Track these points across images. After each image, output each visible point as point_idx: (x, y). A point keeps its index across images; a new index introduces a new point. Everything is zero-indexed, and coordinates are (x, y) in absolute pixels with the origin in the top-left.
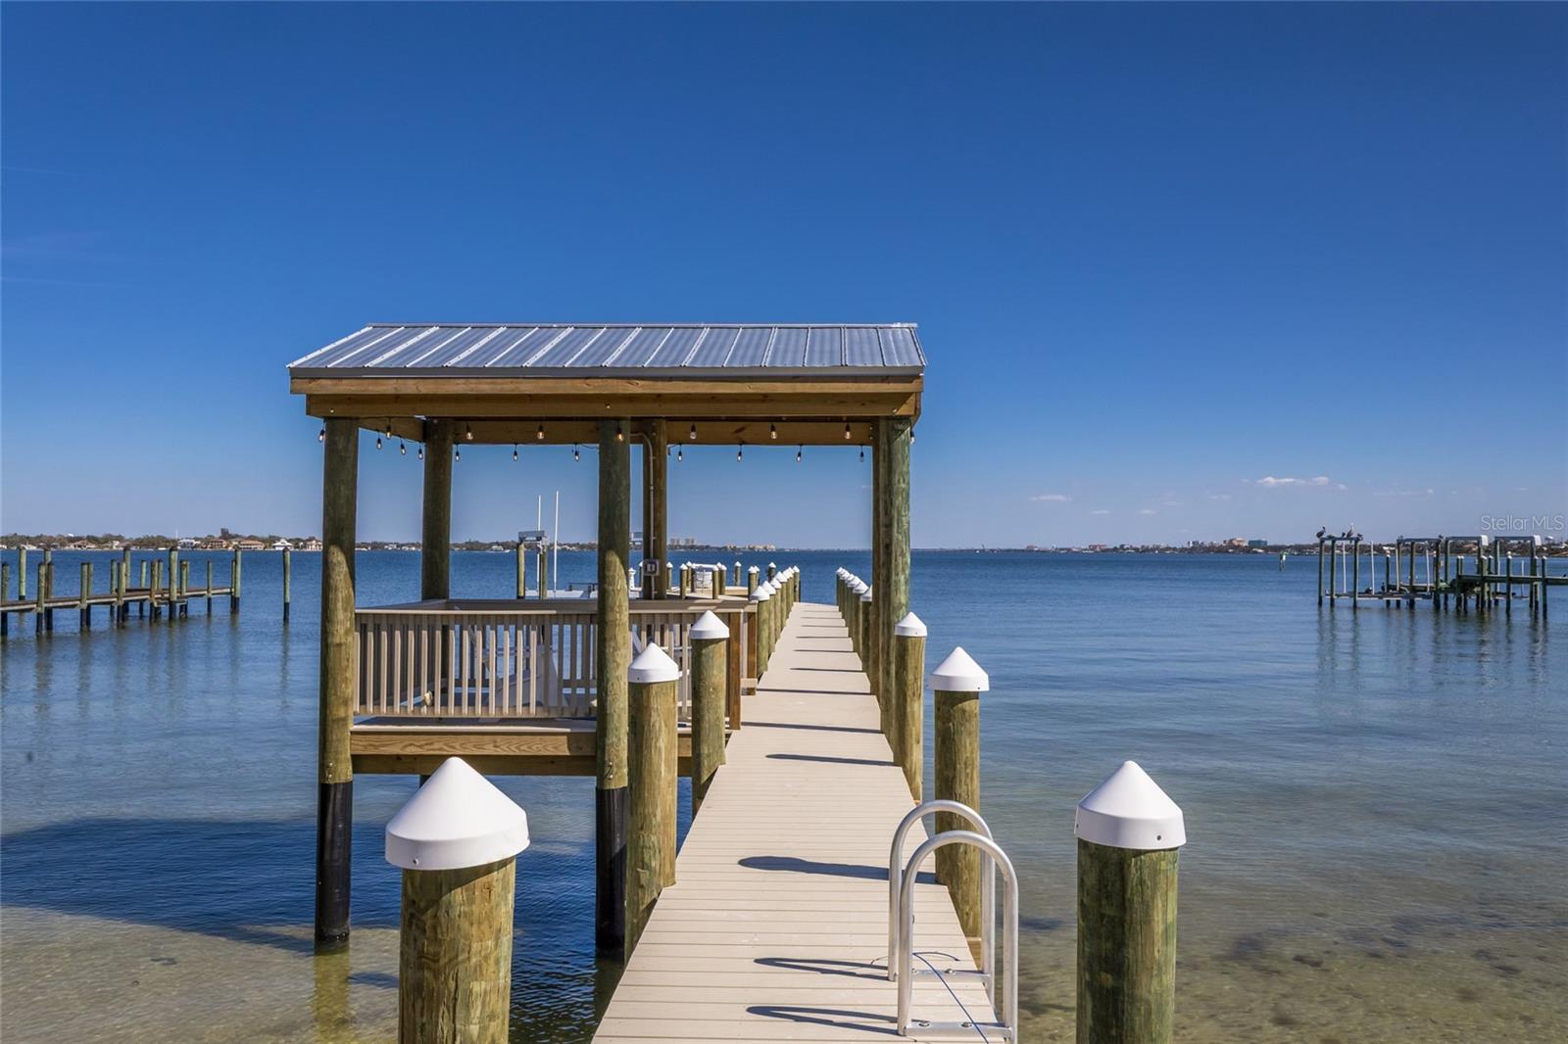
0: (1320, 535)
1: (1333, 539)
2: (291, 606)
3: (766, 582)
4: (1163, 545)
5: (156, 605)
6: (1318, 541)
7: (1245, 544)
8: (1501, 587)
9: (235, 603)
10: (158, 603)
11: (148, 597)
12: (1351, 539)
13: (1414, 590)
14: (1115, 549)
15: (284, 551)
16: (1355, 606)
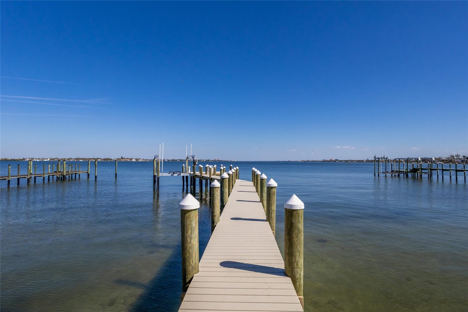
0: (375, 157)
1: (379, 159)
2: (97, 177)
3: (230, 171)
4: (317, 160)
5: (58, 176)
6: (374, 159)
7: (334, 160)
10: (59, 176)
11: (56, 174)
12: (384, 158)
13: (400, 172)
14: (307, 161)
15: (95, 161)
16: (386, 176)
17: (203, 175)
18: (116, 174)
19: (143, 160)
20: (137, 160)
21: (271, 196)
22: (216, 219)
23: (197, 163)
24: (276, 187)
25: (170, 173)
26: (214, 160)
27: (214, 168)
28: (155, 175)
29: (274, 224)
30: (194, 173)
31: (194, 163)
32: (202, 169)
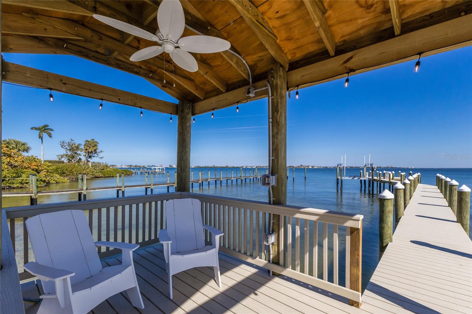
17: (382, 180)
18: (305, 177)
19: (317, 167)
20: (312, 167)
21: (453, 191)
22: (407, 202)
23: (375, 170)
24: (457, 185)
25: (350, 177)
26: (386, 167)
27: (393, 174)
28: (338, 178)
29: (455, 209)
30: (373, 178)
31: (373, 170)
32: (381, 174)
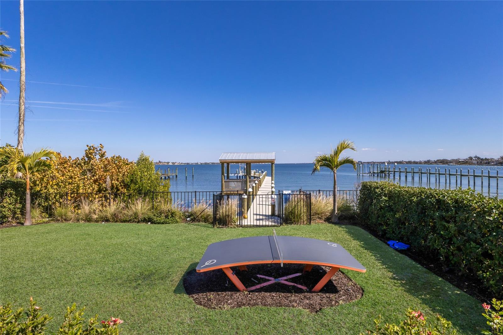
8: (388, 172)
9: (176, 176)
13: (374, 173)
